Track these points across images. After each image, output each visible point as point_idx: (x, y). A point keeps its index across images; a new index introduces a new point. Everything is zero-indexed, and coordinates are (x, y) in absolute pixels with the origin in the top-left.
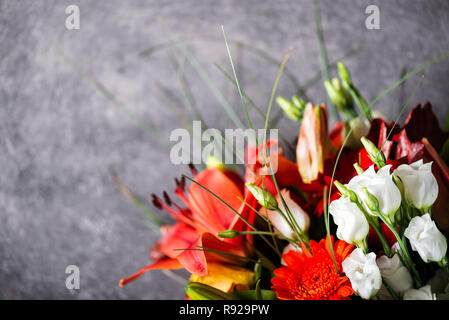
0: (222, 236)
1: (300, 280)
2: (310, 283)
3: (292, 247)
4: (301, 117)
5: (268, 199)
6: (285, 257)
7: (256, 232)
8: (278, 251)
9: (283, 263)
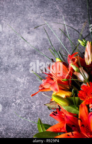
0: (63, 81)
1: (87, 94)
2: (90, 95)
3: (84, 84)
4: (85, 45)
5: (77, 69)
6: (81, 87)
7: (73, 79)
8: (79, 85)
9: (81, 89)
